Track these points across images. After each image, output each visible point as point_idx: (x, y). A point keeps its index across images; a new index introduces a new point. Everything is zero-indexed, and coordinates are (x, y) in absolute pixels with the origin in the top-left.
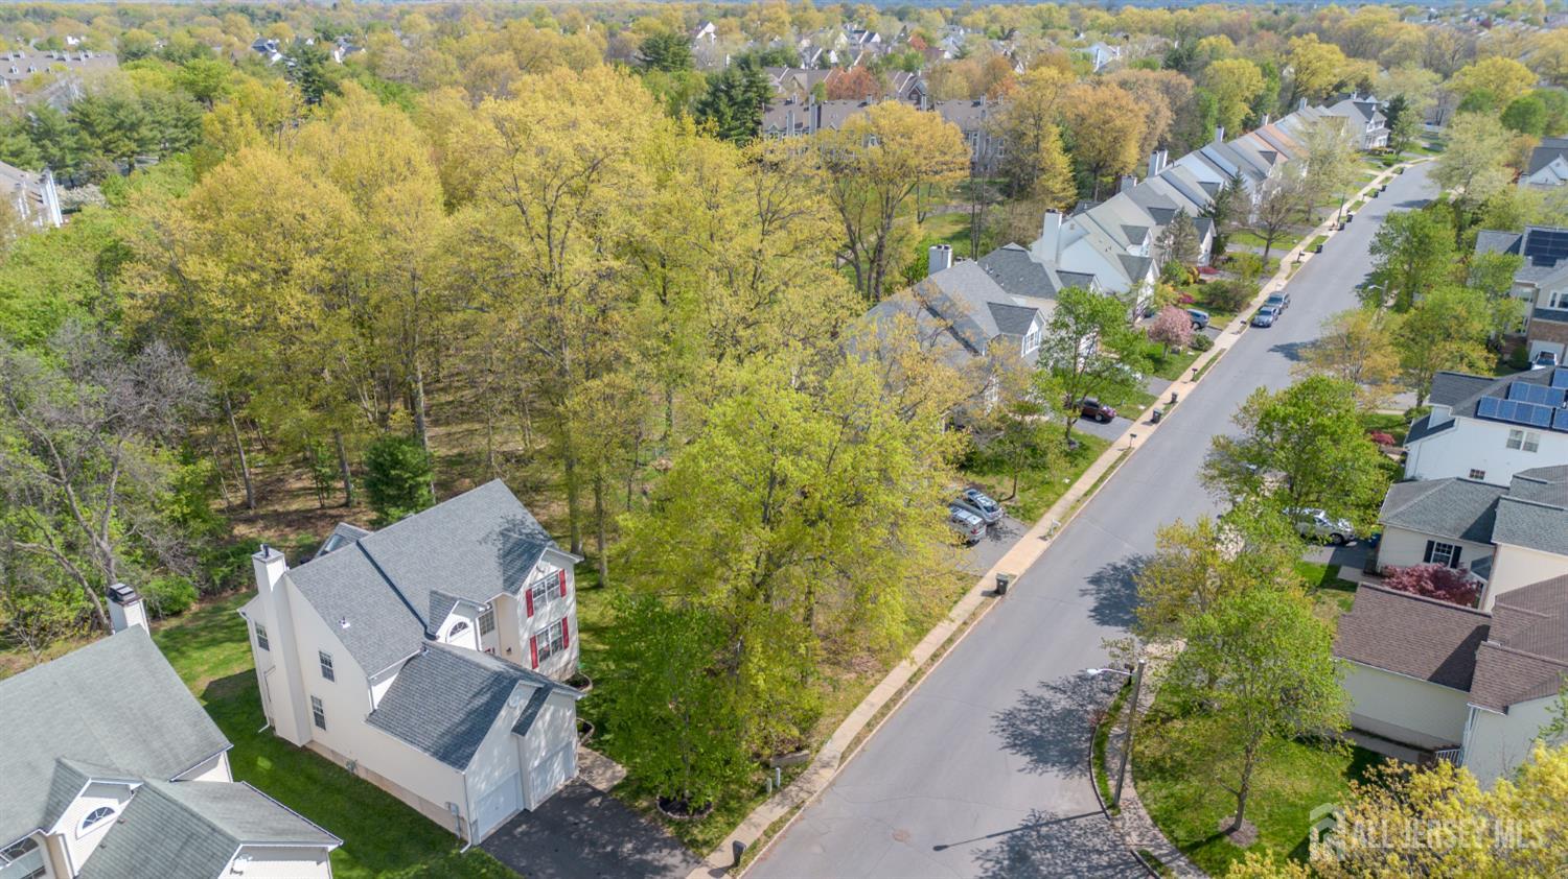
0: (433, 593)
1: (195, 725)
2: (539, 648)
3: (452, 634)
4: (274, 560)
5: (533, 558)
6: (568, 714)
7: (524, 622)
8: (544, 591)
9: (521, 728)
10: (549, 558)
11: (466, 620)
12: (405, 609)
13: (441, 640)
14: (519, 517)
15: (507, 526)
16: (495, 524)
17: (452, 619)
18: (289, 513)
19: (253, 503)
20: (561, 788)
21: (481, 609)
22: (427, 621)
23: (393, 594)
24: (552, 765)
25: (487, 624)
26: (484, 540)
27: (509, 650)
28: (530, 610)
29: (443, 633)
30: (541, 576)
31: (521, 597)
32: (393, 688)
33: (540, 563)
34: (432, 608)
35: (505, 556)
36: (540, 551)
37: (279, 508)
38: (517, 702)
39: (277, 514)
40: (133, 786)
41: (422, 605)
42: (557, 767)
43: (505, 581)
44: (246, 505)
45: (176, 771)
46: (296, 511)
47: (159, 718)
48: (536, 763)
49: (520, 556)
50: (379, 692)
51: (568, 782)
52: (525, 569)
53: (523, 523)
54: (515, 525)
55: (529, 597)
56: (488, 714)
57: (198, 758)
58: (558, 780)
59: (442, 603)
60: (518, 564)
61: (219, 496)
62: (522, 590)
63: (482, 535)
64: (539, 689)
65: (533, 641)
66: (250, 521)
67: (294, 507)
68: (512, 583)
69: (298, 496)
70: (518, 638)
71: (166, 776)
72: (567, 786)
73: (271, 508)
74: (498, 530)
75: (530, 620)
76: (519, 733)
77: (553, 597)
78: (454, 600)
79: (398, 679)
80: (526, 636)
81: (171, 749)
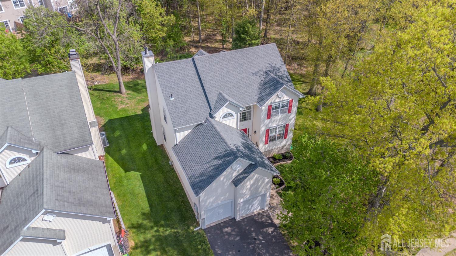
0: (220, 94)
1: (80, 128)
2: (270, 135)
3: (224, 117)
4: (148, 57)
5: (276, 89)
6: (267, 180)
7: (264, 121)
8: (278, 108)
9: (237, 182)
10: (285, 91)
11: (233, 113)
12: (204, 99)
13: (217, 119)
14: (278, 66)
15: (270, 69)
16: (264, 66)
17: (224, 110)
18: (211, 47)
19: (201, 41)
20: (256, 213)
21: (241, 109)
22: (212, 107)
23: (201, 89)
24: (253, 201)
25: (244, 117)
26: (255, 74)
27: (255, 132)
28: (269, 116)
29: (219, 115)
30: (278, 100)
31: (264, 108)
32: (188, 136)
33: (279, 92)
34: (217, 102)
35: (265, 84)
36: (281, 87)
37: (209, 45)
38: (237, 168)
39: (208, 47)
40: (34, 152)
41: (213, 98)
42: (256, 203)
43: (259, 98)
44: (199, 42)
45: (62, 149)
46: (214, 47)
47: (65, 120)
48: (242, 200)
49: (270, 86)
50: (180, 136)
51: (261, 212)
52: (270, 95)
53: (279, 69)
54: (274, 69)
55: (270, 109)
56: (219, 170)
57: (75, 146)
58: (256, 209)
59: (222, 100)
60: (268, 90)
61: (189, 36)
62: (265, 104)
63: (256, 70)
64: (251, 165)
65: (268, 131)
66: (197, 47)
67: (214, 46)
68: (261, 100)
69: (217, 42)
70: (260, 128)
71: (57, 150)
72: (259, 214)
73: (206, 44)
74: (264, 70)
75: (267, 121)
76: (234, 184)
77: (283, 112)
78: (227, 100)
79: (191, 132)
80: (263, 129)
81: (64, 137)
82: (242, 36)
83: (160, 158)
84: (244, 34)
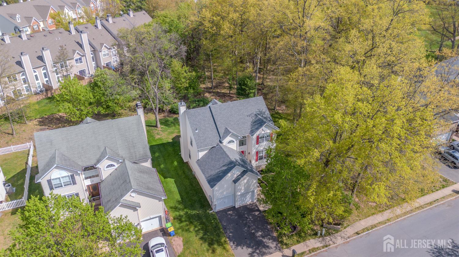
0: (226, 128)
1: (144, 148)
2: (259, 155)
3: (228, 143)
4: (183, 106)
5: (261, 126)
6: (255, 181)
7: (254, 146)
8: (264, 137)
9: (235, 181)
10: (267, 127)
11: (234, 140)
12: (217, 131)
13: (224, 144)
14: (264, 111)
15: (258, 113)
16: (255, 111)
17: (229, 138)
18: (221, 93)
19: (213, 88)
20: (248, 204)
21: (239, 138)
22: (221, 137)
23: (214, 125)
24: (246, 196)
25: (242, 143)
26: (249, 116)
27: (249, 153)
28: (258, 143)
29: (225, 141)
30: (263, 132)
32: (206, 155)
33: (263, 128)
34: (224, 133)
35: (255, 122)
36: (264, 124)
37: (219, 91)
38: (236, 172)
39: (218, 92)
40: (120, 161)
41: (222, 131)
42: (249, 196)
43: (251, 131)
44: (211, 88)
45: (134, 160)
46: (223, 93)
47: (136, 143)
48: (239, 194)
49: (258, 124)
50: (201, 154)
51: (252, 203)
52: (257, 129)
53: (264, 113)
54: (261, 113)
55: (258, 138)
56: (225, 173)
57: (141, 158)
58: (248, 201)
59: (227, 132)
60: (256, 126)
61: (204, 83)
62: (255, 135)
63: (249, 114)
64: (244, 170)
65: (257, 153)
66: (210, 93)
67: (223, 91)
68: (252, 132)
69: (226, 88)
70: (252, 151)
71: (131, 161)
72: (250, 204)
73: (217, 90)
74: (255, 113)
75: (257, 146)
76: (234, 182)
77: (267, 140)
78: (230, 132)
79: (208, 152)
80: (254, 151)
81: (135, 153)
82: (243, 87)
83: (186, 170)
84: (244, 86)
